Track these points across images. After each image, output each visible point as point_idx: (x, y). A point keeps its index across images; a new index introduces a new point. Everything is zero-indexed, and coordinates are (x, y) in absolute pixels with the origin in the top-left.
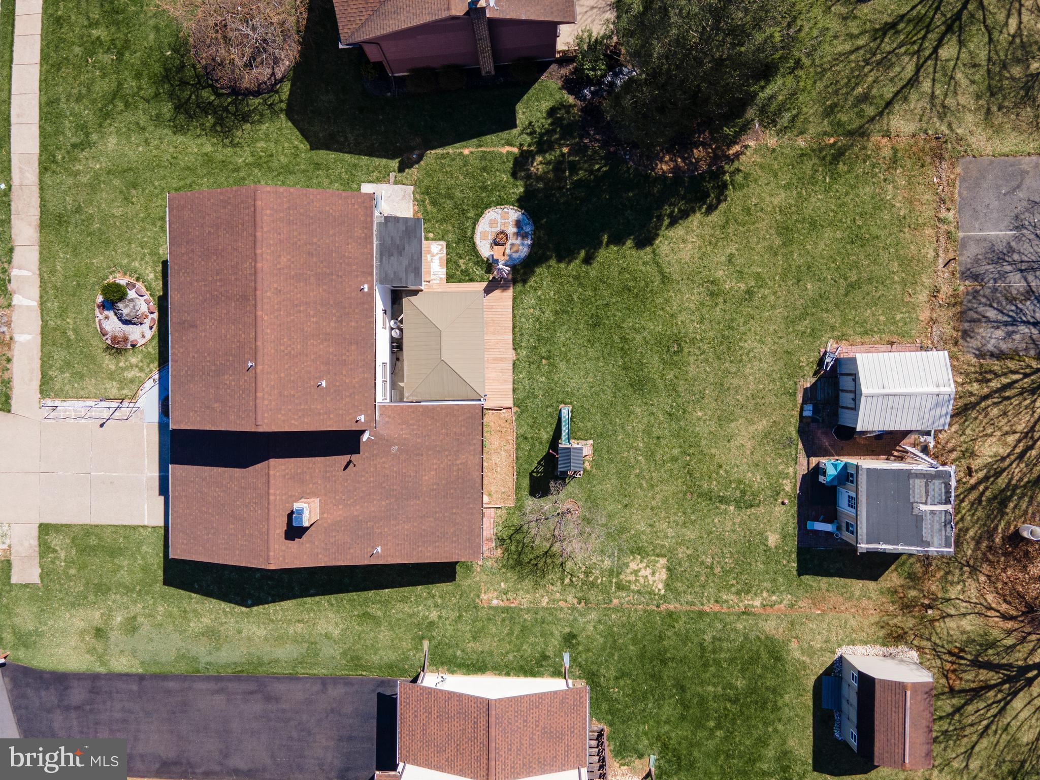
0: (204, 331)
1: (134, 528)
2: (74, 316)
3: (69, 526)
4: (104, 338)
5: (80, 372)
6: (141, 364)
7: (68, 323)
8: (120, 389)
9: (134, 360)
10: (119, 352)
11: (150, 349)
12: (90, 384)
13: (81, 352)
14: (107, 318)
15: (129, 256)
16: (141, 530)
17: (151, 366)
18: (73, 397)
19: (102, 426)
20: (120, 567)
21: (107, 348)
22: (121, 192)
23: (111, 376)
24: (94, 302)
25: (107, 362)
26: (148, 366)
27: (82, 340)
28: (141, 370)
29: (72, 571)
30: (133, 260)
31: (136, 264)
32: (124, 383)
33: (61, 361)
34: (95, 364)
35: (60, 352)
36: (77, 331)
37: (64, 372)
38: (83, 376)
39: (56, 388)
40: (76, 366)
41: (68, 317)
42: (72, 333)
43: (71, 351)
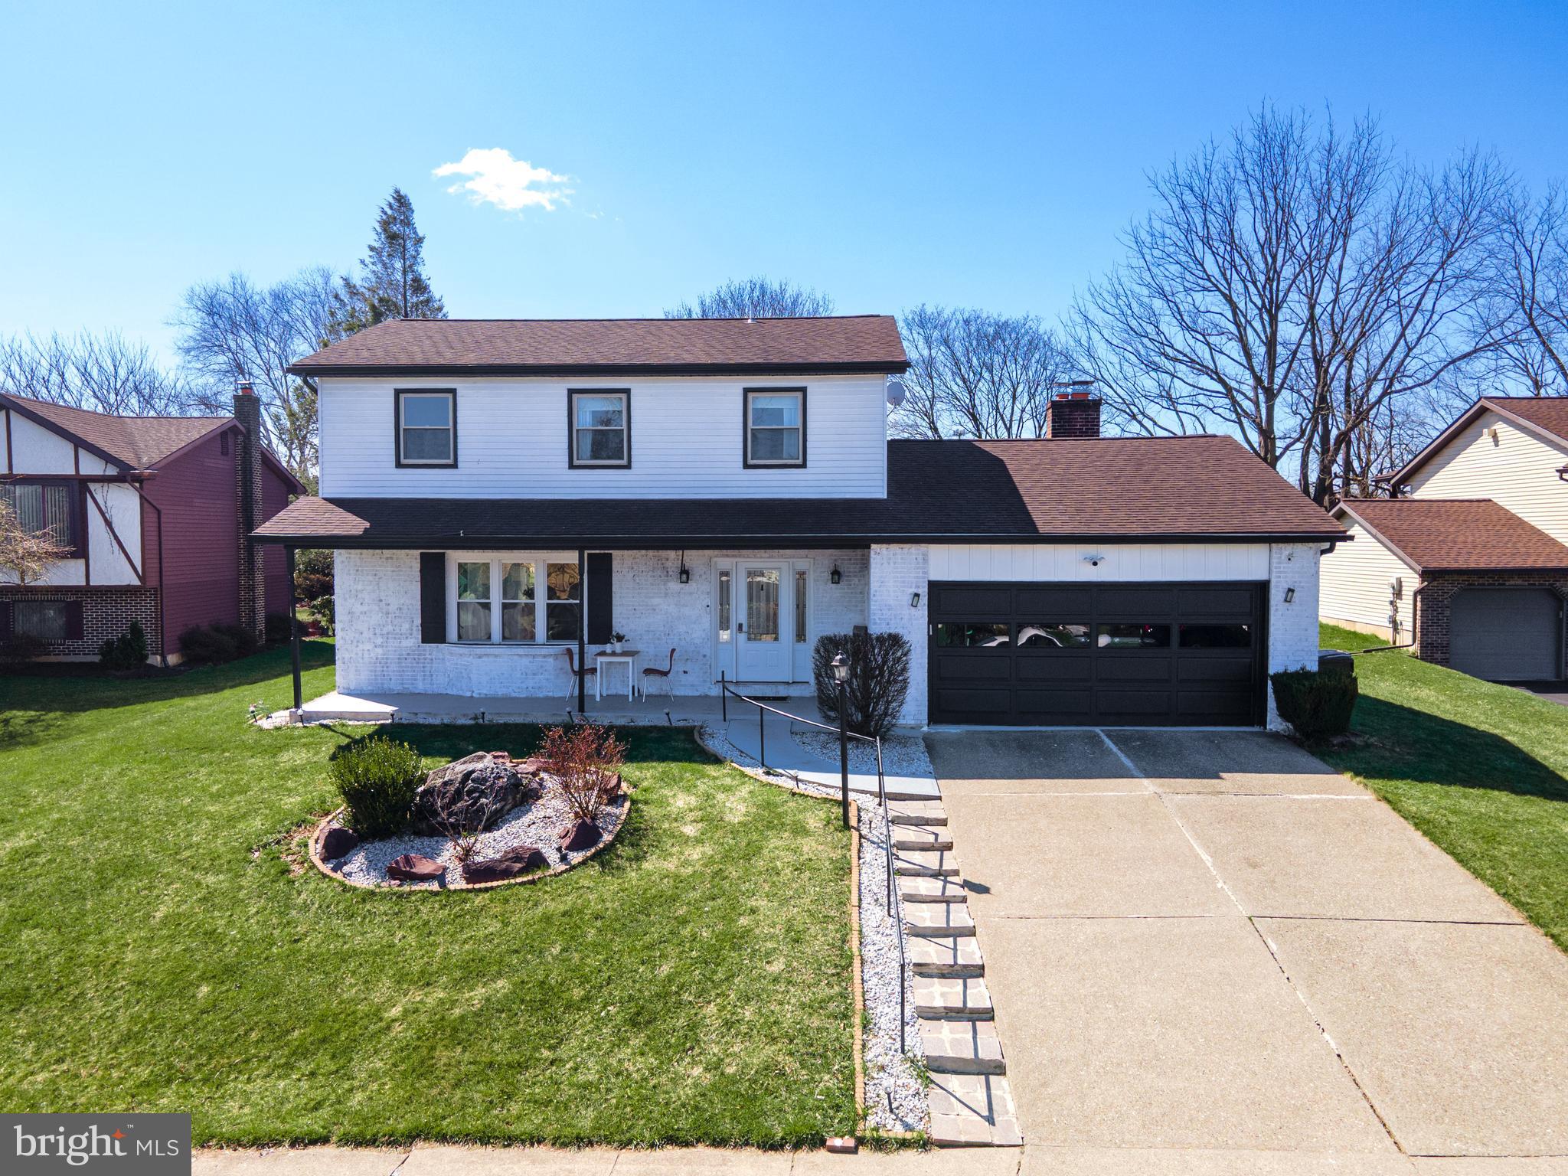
4: (557, 866)
5: (709, 950)
6: (702, 790)
7: (411, 1012)
8: (799, 831)
9: (683, 802)
10: (635, 832)
12: (770, 913)
13: (600, 947)
14: (466, 855)
16: (1411, 809)
17: (713, 774)
19: (980, 890)
21: (606, 863)
23: (741, 854)
24: (368, 897)
25: (670, 866)
26: (715, 779)
27: (530, 946)
28: (728, 789)
32: (774, 823)
33: (624, 1041)
34: (674, 899)
35: (562, 1052)
36: (473, 970)
37: (692, 1027)
38: (738, 940)
39: (790, 1064)
40: (665, 970)
41: (377, 1014)
42: (480, 992)
43: (577, 993)
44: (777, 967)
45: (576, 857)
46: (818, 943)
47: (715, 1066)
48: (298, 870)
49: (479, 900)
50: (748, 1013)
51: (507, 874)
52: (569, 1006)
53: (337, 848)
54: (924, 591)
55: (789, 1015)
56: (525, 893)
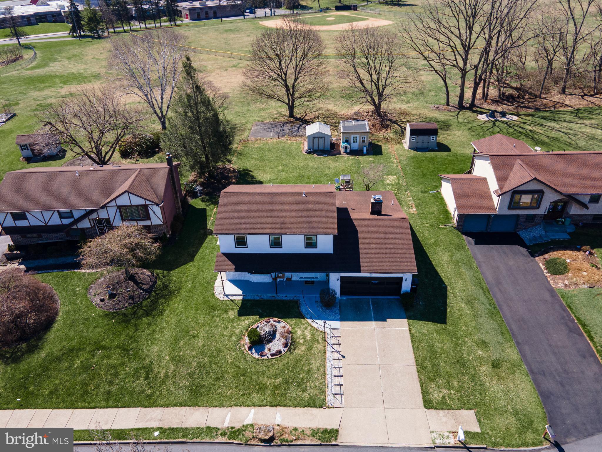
0: (286, 216)
1: (412, 336)
2: (266, 378)
3: (421, 383)
4: (283, 352)
5: (307, 372)
6: (302, 329)
7: (270, 383)
8: (318, 342)
9: (299, 333)
10: (293, 342)
11: (293, 322)
12: (315, 364)
13: (292, 371)
14: (269, 350)
15: (230, 336)
16: (412, 332)
17: (303, 322)
18: (325, 378)
19: (344, 357)
20: (442, 348)
21: (290, 351)
22: (189, 340)
23: (310, 349)
24: (258, 360)
25: (300, 352)
26: (304, 324)
27: (283, 371)
28: (306, 328)
29: (456, 384)
30: (234, 333)
31: (237, 331)
32: (314, 340)
33: (298, 389)
34: (301, 360)
35: (291, 391)
36: (277, 376)
37: (306, 387)
38: (310, 370)
39: (318, 394)
40: (301, 376)
41: (266, 384)
42: (278, 380)
43: (291, 380)
44: (316, 376)
45: (286, 349)
46: (321, 371)
47: (309, 394)
48: (246, 352)
49: (274, 360)
50: (313, 385)
51: (276, 355)
52: (290, 383)
53: (250, 348)
54: (340, 278)
55: (318, 385)
56: (279, 359)
